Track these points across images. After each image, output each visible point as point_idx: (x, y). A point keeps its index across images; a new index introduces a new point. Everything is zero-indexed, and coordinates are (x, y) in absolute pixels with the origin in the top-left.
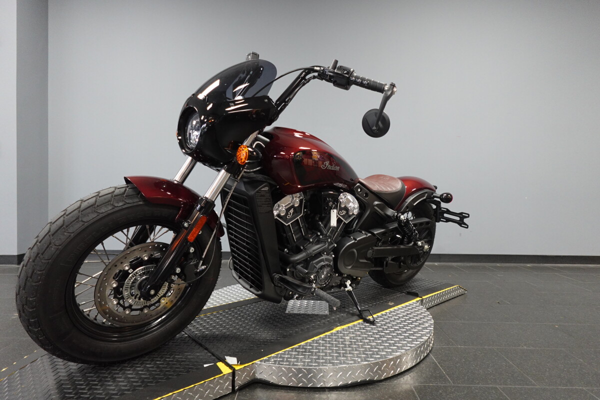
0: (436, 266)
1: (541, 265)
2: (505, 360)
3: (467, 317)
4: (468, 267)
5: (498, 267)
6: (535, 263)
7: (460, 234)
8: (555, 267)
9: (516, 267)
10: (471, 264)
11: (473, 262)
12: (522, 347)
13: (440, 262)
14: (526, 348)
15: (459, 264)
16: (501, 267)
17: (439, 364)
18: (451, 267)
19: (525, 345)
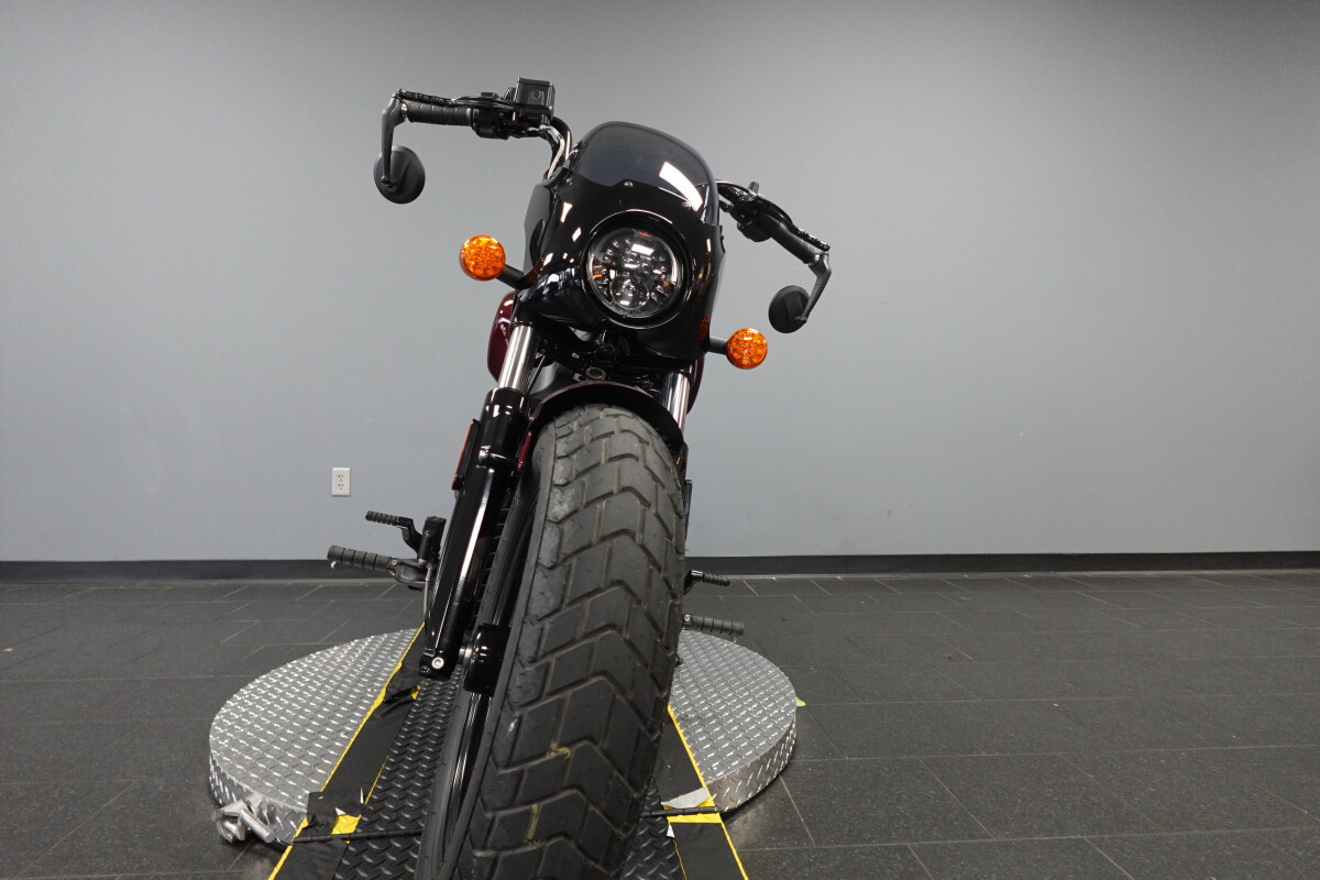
0: (838, 581)
1: (1052, 573)
2: (936, 783)
3: (877, 693)
4: (901, 581)
5: (965, 580)
6: (1038, 570)
7: (889, 513)
8: (1079, 578)
9: (999, 580)
10: (913, 576)
11: (918, 571)
12: (978, 752)
13: (846, 572)
14: (984, 755)
16: (971, 580)
17: (795, 800)
18: (869, 583)
19: (985, 748)
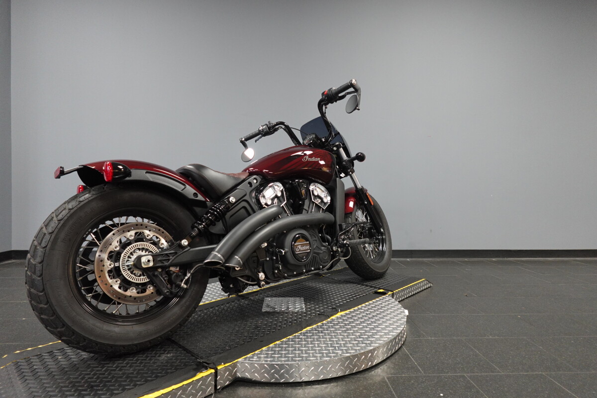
0: (408, 261)
1: (505, 259)
2: (472, 349)
3: (437, 310)
4: (438, 261)
5: (466, 261)
6: (499, 257)
7: (431, 231)
8: (518, 261)
9: (483, 262)
10: (441, 259)
11: (443, 257)
12: (488, 336)
13: (412, 257)
14: (491, 337)
15: (430, 259)
16: (469, 262)
17: (411, 355)
18: (423, 263)
19: (491, 334)
